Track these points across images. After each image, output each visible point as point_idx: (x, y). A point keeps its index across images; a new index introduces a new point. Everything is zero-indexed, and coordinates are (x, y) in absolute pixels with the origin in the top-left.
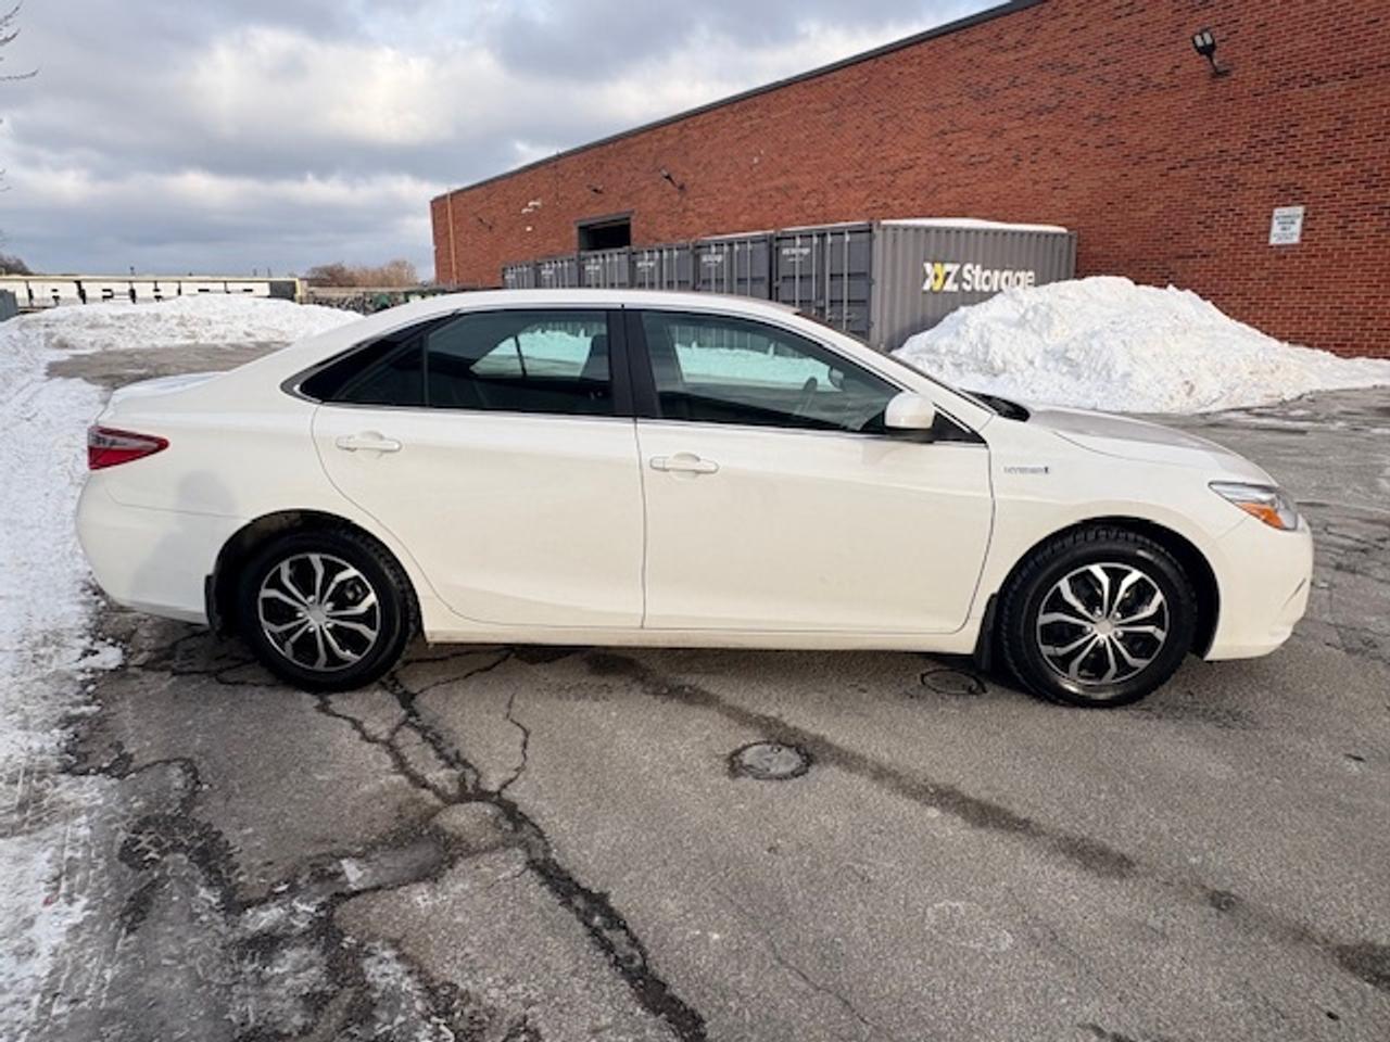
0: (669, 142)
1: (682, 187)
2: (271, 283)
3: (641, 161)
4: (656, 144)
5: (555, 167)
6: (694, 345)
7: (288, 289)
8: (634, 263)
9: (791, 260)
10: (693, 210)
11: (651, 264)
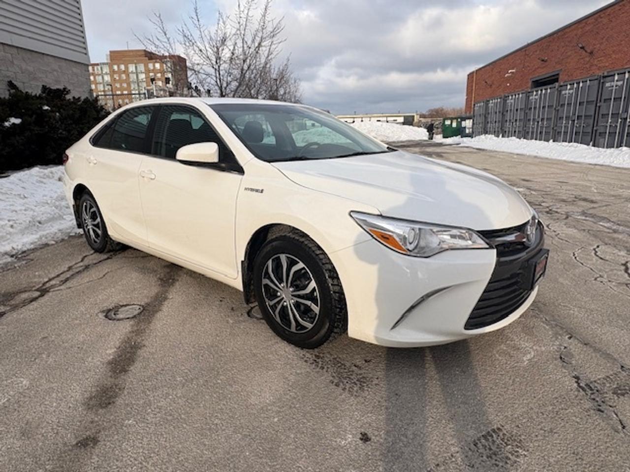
0: (587, 28)
1: (591, 53)
2: (404, 117)
3: (570, 42)
4: (580, 30)
5: (525, 51)
6: (551, 141)
7: (411, 119)
8: (529, 97)
9: (610, 89)
10: (596, 66)
11: (536, 97)
